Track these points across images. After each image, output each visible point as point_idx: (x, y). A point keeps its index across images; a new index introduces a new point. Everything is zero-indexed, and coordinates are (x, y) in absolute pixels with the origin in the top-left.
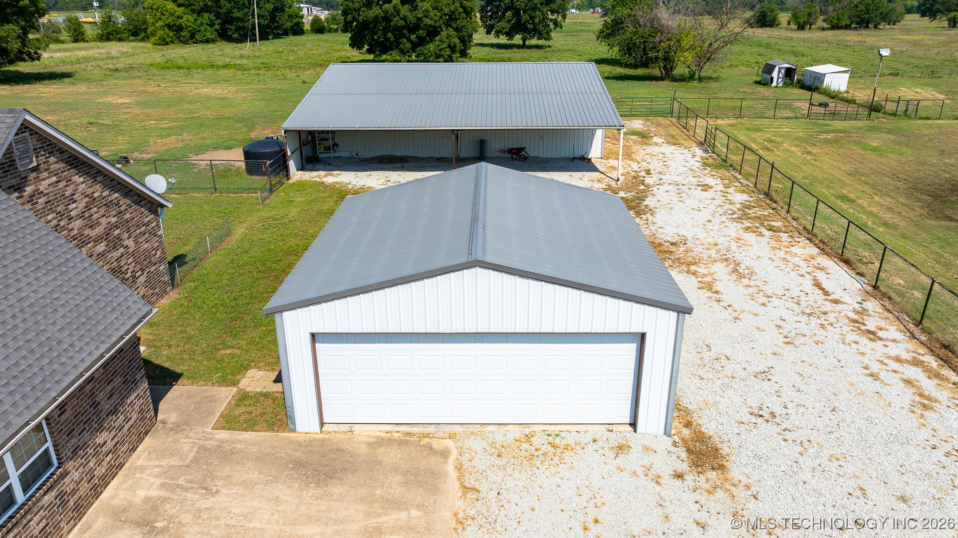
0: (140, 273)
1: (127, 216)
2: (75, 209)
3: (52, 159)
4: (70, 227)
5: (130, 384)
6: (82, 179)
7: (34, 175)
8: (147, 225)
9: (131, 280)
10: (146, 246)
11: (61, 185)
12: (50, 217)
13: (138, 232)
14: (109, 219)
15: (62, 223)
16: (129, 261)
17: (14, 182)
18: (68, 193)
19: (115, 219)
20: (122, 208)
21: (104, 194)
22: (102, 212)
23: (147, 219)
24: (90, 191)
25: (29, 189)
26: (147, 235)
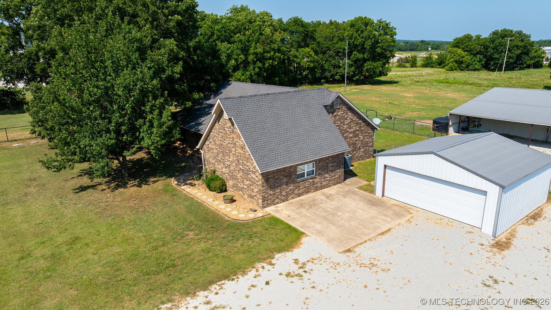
0: (362, 147)
1: (363, 128)
2: (346, 122)
3: (344, 107)
4: (343, 126)
5: (338, 167)
6: (351, 114)
7: (338, 110)
8: (369, 133)
9: (358, 148)
10: (367, 140)
11: (344, 114)
12: (338, 122)
13: (365, 134)
14: (356, 128)
15: (341, 125)
16: (359, 143)
17: (332, 111)
18: (345, 117)
19: (358, 128)
20: (361, 126)
21: (357, 120)
22: (354, 125)
23: (370, 132)
24: (352, 118)
25: (335, 114)
26: (368, 137)
